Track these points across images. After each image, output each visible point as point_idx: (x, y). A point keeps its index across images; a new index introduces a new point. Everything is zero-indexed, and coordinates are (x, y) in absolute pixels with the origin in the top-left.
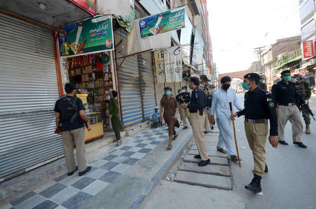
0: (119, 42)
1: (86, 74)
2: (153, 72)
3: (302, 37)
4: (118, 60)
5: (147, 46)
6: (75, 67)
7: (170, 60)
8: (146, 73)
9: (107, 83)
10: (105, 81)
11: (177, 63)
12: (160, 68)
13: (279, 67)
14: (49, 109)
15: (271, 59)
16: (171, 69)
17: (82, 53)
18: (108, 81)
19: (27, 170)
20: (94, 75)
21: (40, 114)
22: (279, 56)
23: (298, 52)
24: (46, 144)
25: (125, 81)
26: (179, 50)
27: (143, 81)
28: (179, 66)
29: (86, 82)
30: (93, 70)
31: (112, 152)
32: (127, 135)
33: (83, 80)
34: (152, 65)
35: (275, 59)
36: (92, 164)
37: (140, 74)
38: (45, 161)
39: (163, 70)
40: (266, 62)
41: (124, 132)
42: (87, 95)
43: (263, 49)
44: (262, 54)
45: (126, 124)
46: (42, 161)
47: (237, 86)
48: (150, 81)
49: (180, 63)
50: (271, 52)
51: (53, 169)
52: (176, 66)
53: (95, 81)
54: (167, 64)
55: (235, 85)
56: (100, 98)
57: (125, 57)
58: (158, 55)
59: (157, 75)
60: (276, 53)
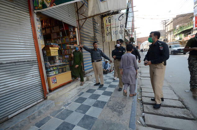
0: (81, 6)
1: (55, 32)
2: (102, 33)
3: (194, 13)
4: (80, 21)
5: (105, 9)
6: (45, 28)
7: (115, 24)
8: (98, 34)
9: (72, 40)
10: (71, 39)
11: (121, 26)
12: (108, 30)
13: (177, 33)
14: (26, 60)
15: (172, 28)
16: (116, 31)
17: (54, 5)
18: (73, 38)
19: (10, 116)
20: (61, 34)
21: (18, 65)
22: (178, 26)
23: (190, 24)
24: (26, 92)
25: (85, 39)
26: (123, 17)
27: (96, 39)
28: (122, 29)
29: (55, 39)
30: (61, 29)
31: (81, 94)
32: (88, 80)
33: (52, 38)
34: (102, 29)
35: (175, 28)
36: (67, 107)
37: (94, 34)
38: (26, 106)
39: (110, 32)
40: (169, 30)
41: (86, 77)
42: (58, 48)
43: (168, 21)
44: (166, 25)
45: (86, 71)
46: (23, 106)
47: (147, 46)
48: (100, 40)
49: (123, 27)
50: (172, 23)
51: (34, 114)
52: (120, 29)
53: (62, 38)
54: (113, 27)
55: (146, 45)
56: (66, 52)
57: (86, 18)
58: (106, 20)
59: (105, 35)
60: (175, 24)
